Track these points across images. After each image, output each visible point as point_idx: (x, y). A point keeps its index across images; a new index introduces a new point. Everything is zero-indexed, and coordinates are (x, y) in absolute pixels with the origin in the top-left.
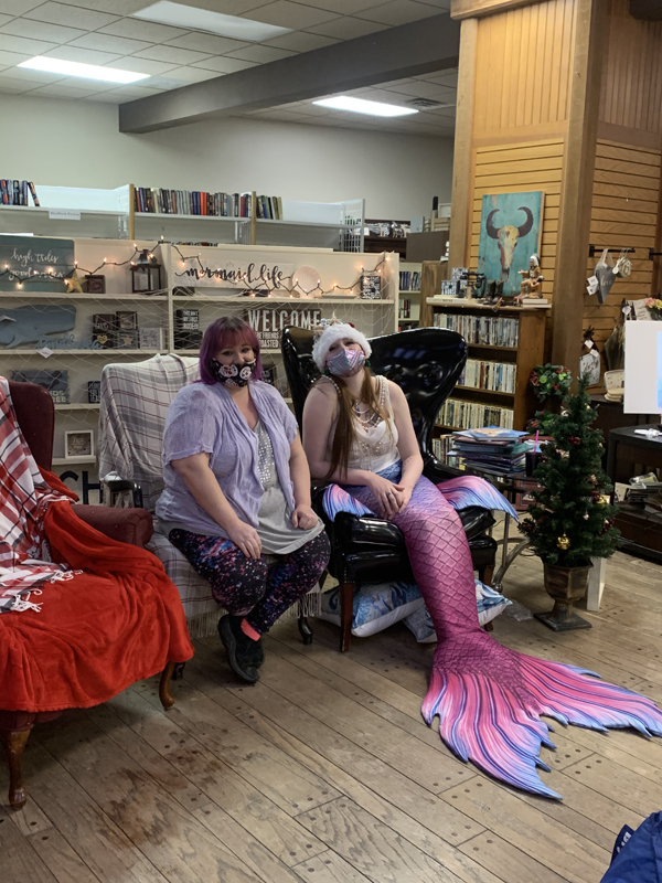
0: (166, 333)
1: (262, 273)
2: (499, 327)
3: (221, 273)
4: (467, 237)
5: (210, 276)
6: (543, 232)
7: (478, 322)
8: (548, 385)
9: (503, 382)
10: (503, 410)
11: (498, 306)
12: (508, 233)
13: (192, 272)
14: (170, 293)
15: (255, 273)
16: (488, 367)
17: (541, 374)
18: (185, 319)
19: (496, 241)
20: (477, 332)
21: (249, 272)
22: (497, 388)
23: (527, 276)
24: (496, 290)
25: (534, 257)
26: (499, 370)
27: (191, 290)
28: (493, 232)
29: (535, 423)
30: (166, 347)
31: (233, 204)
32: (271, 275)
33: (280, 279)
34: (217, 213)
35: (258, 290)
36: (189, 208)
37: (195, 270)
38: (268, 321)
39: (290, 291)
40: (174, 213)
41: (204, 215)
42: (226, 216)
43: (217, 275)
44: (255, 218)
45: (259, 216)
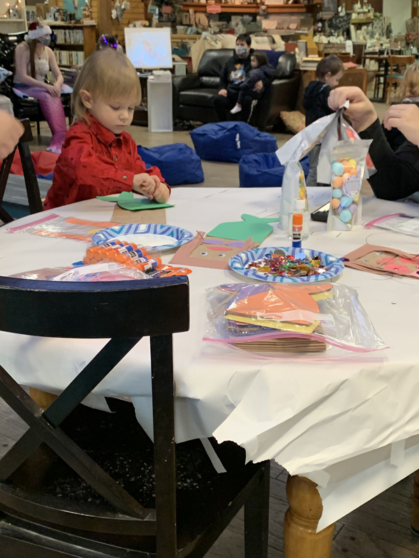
2: (75, 34)
7: (65, 33)
9: (79, 61)
11: (73, 24)
22: (77, 64)
24: (72, 17)
25: (87, 1)
26: (77, 55)
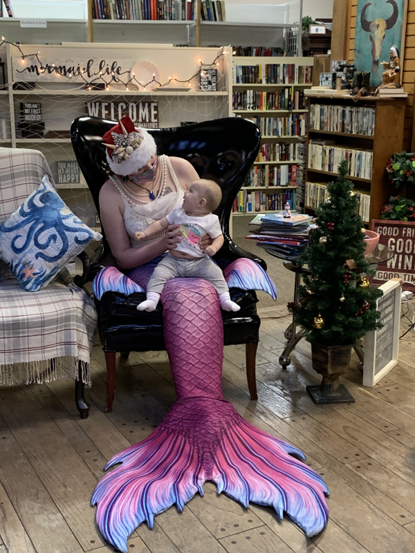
0: (9, 124)
1: (101, 68)
2: (360, 116)
3: (60, 68)
4: (346, 31)
5: (50, 72)
6: (408, 24)
7: (344, 111)
8: (401, 172)
9: (362, 169)
10: (362, 195)
11: (358, 96)
12: (378, 26)
13: (33, 69)
14: (11, 88)
15: (94, 68)
16: (351, 154)
17: (397, 161)
18: (26, 111)
19: (369, 33)
20: (343, 122)
21: (88, 67)
22: (358, 174)
23: (387, 67)
24: (362, 81)
25: (393, 49)
26: (360, 157)
27: (32, 85)
28: (366, 26)
29: (388, 208)
30: (10, 136)
31: (180, 8)
32: (110, 71)
33: (119, 74)
34: (165, 17)
35: (94, 84)
36: (141, 14)
37: (36, 67)
38: (107, 112)
39: (126, 85)
40: (127, 19)
41: (154, 19)
42: (174, 19)
43: (57, 71)
44: (199, 21)
45: (204, 19)
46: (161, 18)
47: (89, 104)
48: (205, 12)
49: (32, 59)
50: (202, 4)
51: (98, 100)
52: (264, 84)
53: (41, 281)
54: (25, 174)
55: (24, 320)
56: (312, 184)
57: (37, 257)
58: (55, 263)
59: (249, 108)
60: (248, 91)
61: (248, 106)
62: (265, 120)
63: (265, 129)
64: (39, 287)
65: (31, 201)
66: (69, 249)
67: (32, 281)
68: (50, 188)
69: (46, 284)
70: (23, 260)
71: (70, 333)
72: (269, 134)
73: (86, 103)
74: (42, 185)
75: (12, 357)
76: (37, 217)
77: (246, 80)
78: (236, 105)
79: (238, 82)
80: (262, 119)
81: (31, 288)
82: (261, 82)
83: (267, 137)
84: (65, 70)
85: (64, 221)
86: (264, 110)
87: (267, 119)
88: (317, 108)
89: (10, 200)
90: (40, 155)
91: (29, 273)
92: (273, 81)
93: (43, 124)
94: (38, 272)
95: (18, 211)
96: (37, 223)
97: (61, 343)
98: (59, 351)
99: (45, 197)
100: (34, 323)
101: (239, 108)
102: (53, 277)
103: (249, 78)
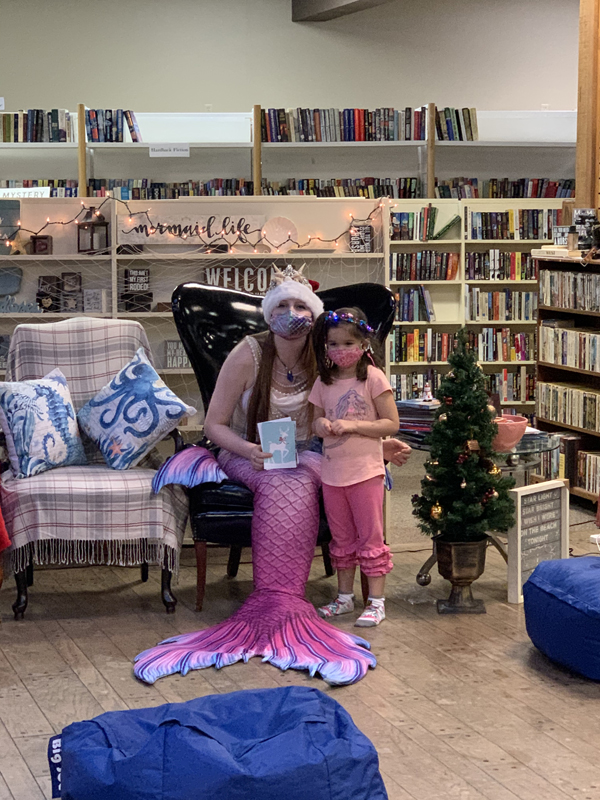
0: (109, 294)
2: (592, 286)
4: (594, 167)
5: (161, 232)
11: (587, 259)
13: (141, 228)
14: (114, 252)
15: (216, 227)
16: (585, 340)
18: (132, 279)
20: (575, 294)
21: (209, 226)
22: (593, 368)
26: (594, 343)
27: (140, 248)
30: (110, 309)
31: (403, 122)
32: (235, 229)
33: (247, 233)
34: (378, 136)
35: (214, 246)
36: (338, 132)
37: (145, 226)
38: (230, 279)
39: (254, 246)
40: (317, 140)
41: (360, 140)
42: (393, 140)
43: (170, 231)
44: (433, 140)
45: (441, 137)
46: (370, 137)
47: (208, 270)
48: (444, 128)
49: (140, 218)
50: (437, 113)
51: (218, 266)
52: (517, 239)
53: (129, 459)
54: (121, 347)
55: (107, 492)
56: (544, 384)
57: (125, 433)
58: (144, 439)
59: (493, 276)
60: (491, 251)
61: (492, 273)
62: (520, 296)
63: (520, 309)
64: (127, 465)
65: (124, 373)
66: (161, 423)
67: (120, 458)
68: (144, 360)
69: (134, 463)
70: (111, 435)
71: (155, 513)
72: (527, 318)
73: (205, 269)
74: (136, 357)
75: (95, 532)
76: (128, 390)
77: (487, 234)
78: (472, 271)
79: (474, 236)
80: (515, 295)
81: (118, 466)
82: (512, 237)
83: (523, 321)
84: (180, 230)
85: (156, 394)
86: (518, 280)
87: (524, 294)
88: (547, 274)
89: (103, 375)
90: (138, 326)
91: (116, 450)
92: (531, 235)
93: (151, 295)
94: (126, 447)
95: (109, 385)
96: (127, 396)
97: (146, 523)
98: (144, 532)
99: (139, 369)
100: (118, 497)
101: (477, 277)
102: (142, 456)
103: (492, 231)
